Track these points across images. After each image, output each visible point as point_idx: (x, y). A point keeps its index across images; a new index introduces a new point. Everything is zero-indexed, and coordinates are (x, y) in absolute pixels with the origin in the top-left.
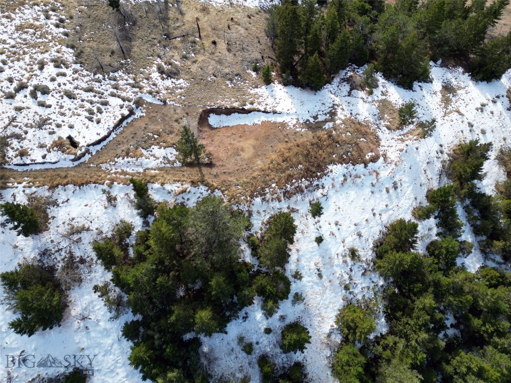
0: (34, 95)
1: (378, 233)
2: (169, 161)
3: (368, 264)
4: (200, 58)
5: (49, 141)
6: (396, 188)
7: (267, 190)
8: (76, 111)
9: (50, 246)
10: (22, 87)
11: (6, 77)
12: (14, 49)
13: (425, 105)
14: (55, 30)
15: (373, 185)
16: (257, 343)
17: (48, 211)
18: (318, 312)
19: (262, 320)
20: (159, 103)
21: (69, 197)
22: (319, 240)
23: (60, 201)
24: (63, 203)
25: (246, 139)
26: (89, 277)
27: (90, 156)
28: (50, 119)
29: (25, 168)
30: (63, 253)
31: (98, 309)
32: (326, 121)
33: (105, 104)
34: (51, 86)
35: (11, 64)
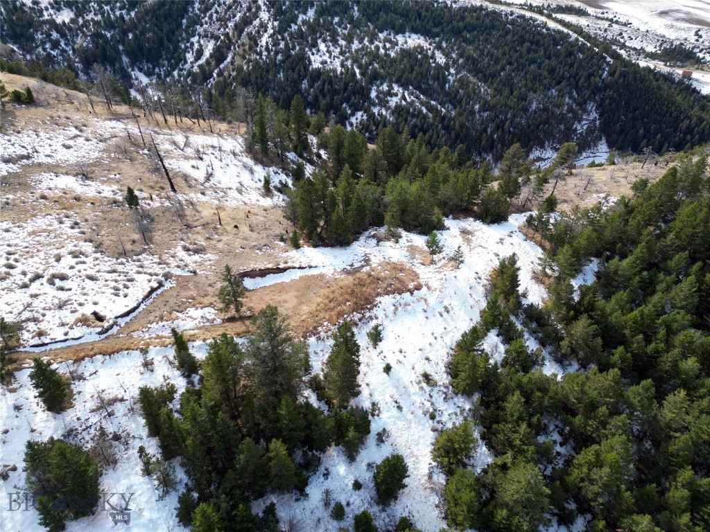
0: (51, 282)
1: (446, 356)
2: (208, 320)
3: (446, 387)
4: (225, 238)
5: (71, 319)
6: (448, 312)
7: (320, 329)
8: (100, 290)
9: (76, 425)
10: (38, 277)
11: (20, 271)
12: (28, 249)
13: (450, 245)
14: (70, 232)
15: (425, 311)
16: (348, 504)
17: (73, 386)
18: (409, 451)
19: (347, 474)
20: (189, 274)
21: (97, 368)
22: (388, 369)
23: (86, 374)
24: (91, 375)
25: (287, 293)
26: (126, 456)
27: (118, 328)
28: (71, 300)
29: (43, 349)
30: (92, 431)
31: (140, 495)
32: (363, 266)
33: (131, 280)
34: (70, 273)
35: (25, 261)
